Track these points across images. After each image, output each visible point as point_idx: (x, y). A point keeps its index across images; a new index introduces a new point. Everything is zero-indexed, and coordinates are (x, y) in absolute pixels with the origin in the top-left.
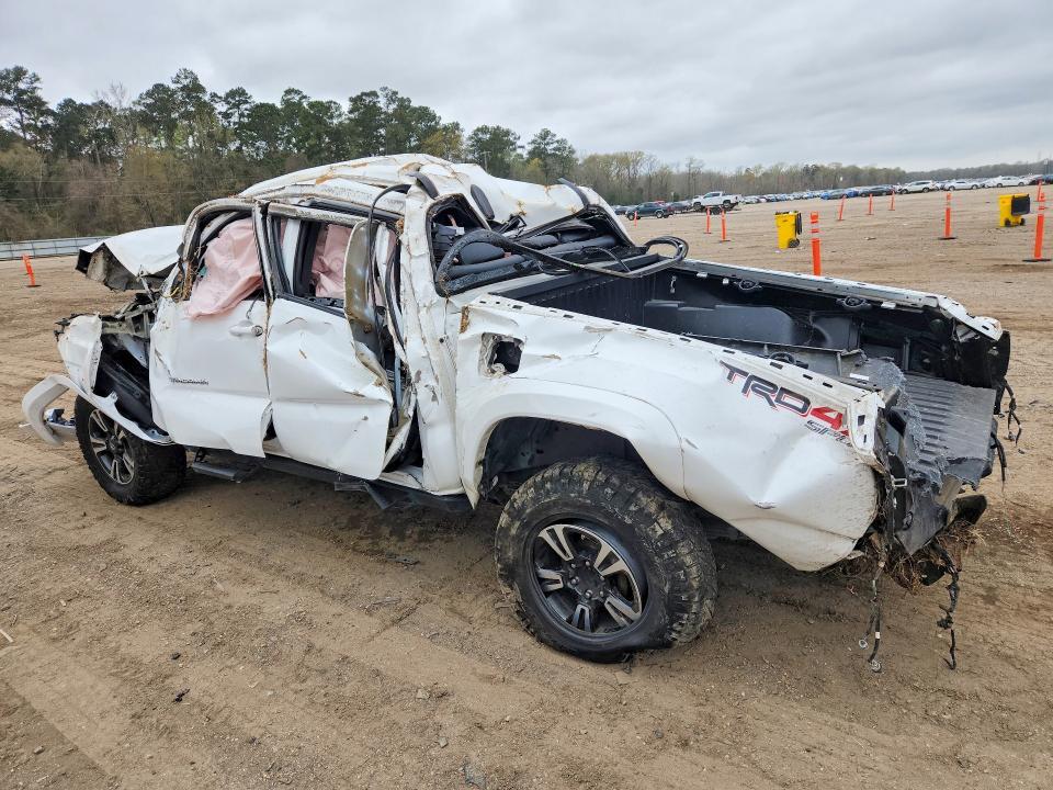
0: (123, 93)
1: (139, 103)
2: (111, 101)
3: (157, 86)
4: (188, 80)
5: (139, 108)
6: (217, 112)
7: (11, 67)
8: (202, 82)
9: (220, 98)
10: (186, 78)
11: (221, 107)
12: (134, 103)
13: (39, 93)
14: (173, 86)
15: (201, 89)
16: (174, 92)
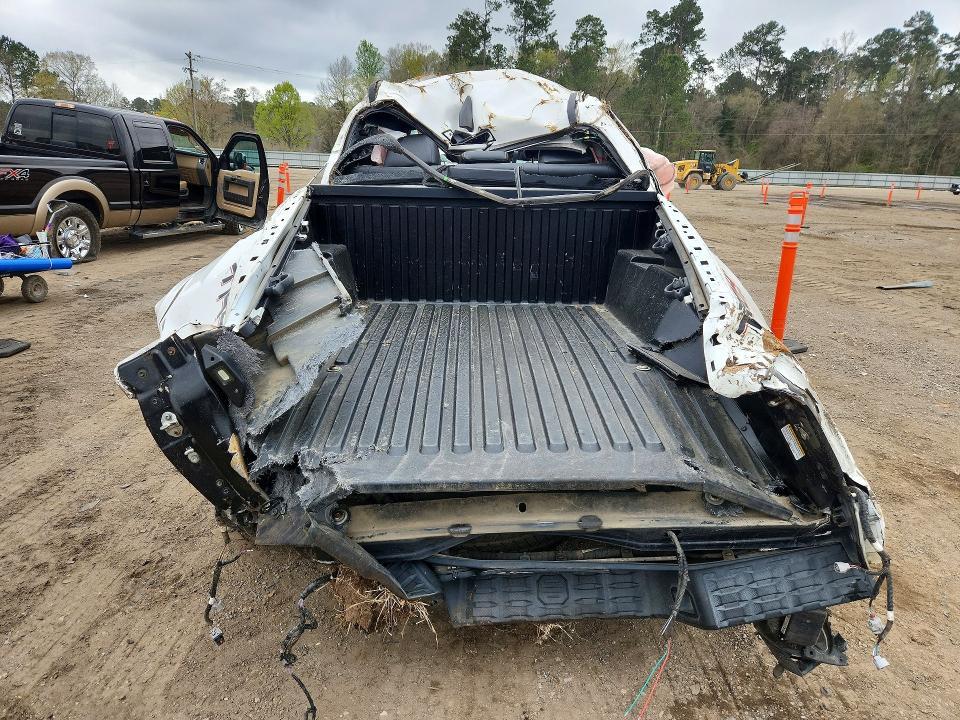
0: (852, 39)
1: (863, 49)
2: (839, 48)
3: (888, 31)
4: (922, 23)
5: (862, 54)
6: (940, 54)
7: (766, 22)
8: (936, 24)
9: (952, 39)
10: (921, 20)
11: (947, 49)
12: (859, 49)
13: (781, 44)
14: (903, 30)
15: (932, 30)
16: (903, 36)
